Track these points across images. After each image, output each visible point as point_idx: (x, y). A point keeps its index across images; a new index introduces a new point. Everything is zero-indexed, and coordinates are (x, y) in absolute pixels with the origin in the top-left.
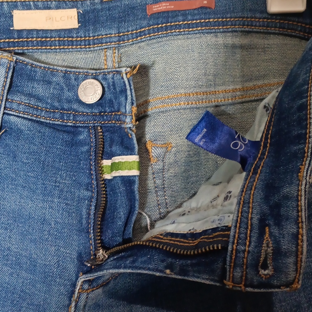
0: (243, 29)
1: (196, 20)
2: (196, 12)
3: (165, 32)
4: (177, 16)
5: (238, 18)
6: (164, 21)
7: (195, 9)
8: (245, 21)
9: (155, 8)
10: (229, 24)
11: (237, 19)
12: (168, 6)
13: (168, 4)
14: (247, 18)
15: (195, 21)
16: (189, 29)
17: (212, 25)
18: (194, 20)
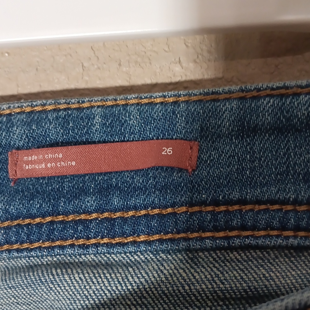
0: (280, 241)
1: (135, 208)
2: (139, 180)
3: (47, 244)
4: (84, 192)
5: (265, 203)
6: (46, 207)
7: (137, 171)
8: (287, 212)
9: (28, 163)
10: (235, 222)
11: (263, 207)
12: (60, 160)
13: (61, 156)
14: (296, 202)
15: (131, 213)
16: (113, 238)
17: (181, 225)
18: (129, 209)
